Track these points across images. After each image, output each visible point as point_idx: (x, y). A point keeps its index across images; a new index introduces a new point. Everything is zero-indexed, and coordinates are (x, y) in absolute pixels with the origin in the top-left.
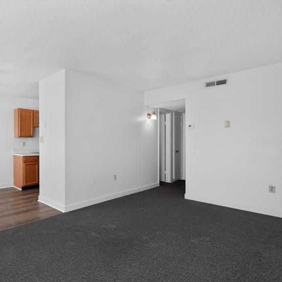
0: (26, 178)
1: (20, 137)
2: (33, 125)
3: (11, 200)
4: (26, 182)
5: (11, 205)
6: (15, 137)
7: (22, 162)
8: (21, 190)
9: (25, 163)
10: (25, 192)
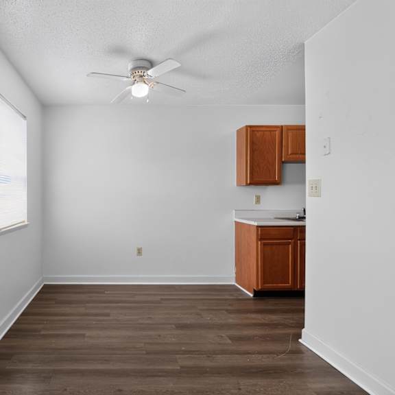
0: (264, 272)
1: (250, 184)
2: (281, 157)
3: (232, 319)
4: (264, 282)
5: (231, 338)
6: (239, 184)
7: (254, 237)
8: (252, 295)
9: (261, 239)
10: (262, 305)
